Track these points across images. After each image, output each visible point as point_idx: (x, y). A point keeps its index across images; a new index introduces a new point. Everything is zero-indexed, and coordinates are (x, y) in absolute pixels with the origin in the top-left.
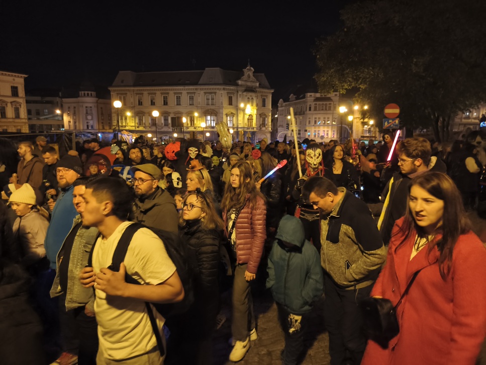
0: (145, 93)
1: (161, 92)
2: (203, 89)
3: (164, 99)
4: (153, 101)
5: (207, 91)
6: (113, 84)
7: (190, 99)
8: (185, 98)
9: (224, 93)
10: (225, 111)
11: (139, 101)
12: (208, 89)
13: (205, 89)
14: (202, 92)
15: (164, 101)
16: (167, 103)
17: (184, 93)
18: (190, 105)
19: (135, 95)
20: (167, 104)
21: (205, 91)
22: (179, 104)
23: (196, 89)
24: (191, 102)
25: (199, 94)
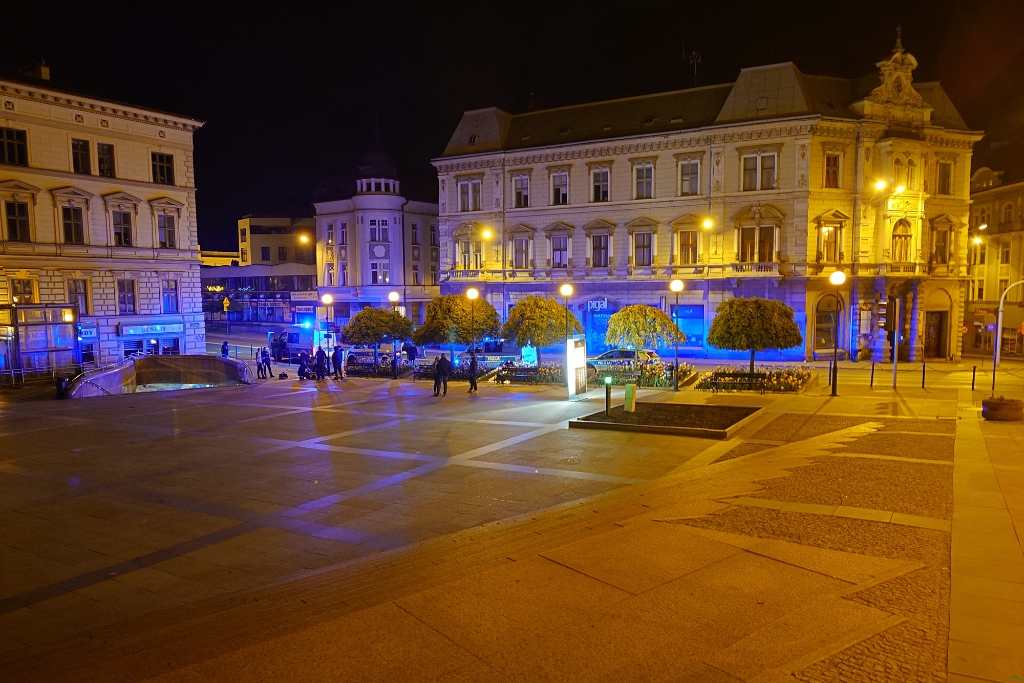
0: (539, 168)
1: (587, 160)
2: (732, 137)
3: (595, 181)
4: (562, 191)
5: (750, 143)
6: (446, 152)
7: (683, 174)
8: (666, 174)
9: (812, 143)
10: (815, 209)
11: (519, 195)
12: (750, 136)
13: (741, 136)
14: (730, 147)
15: (597, 188)
16: (605, 194)
17: (666, 157)
18: (683, 194)
19: (508, 176)
20: (605, 199)
21: (742, 144)
22: (643, 194)
23: (708, 140)
24: (686, 184)
25: (718, 154)
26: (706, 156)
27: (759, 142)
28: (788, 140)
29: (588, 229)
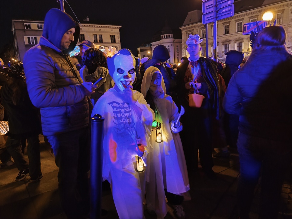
6: (184, 24)
11: (203, 35)
17: (246, 18)
22: (239, 31)
23: (260, 11)
29: (223, 43)
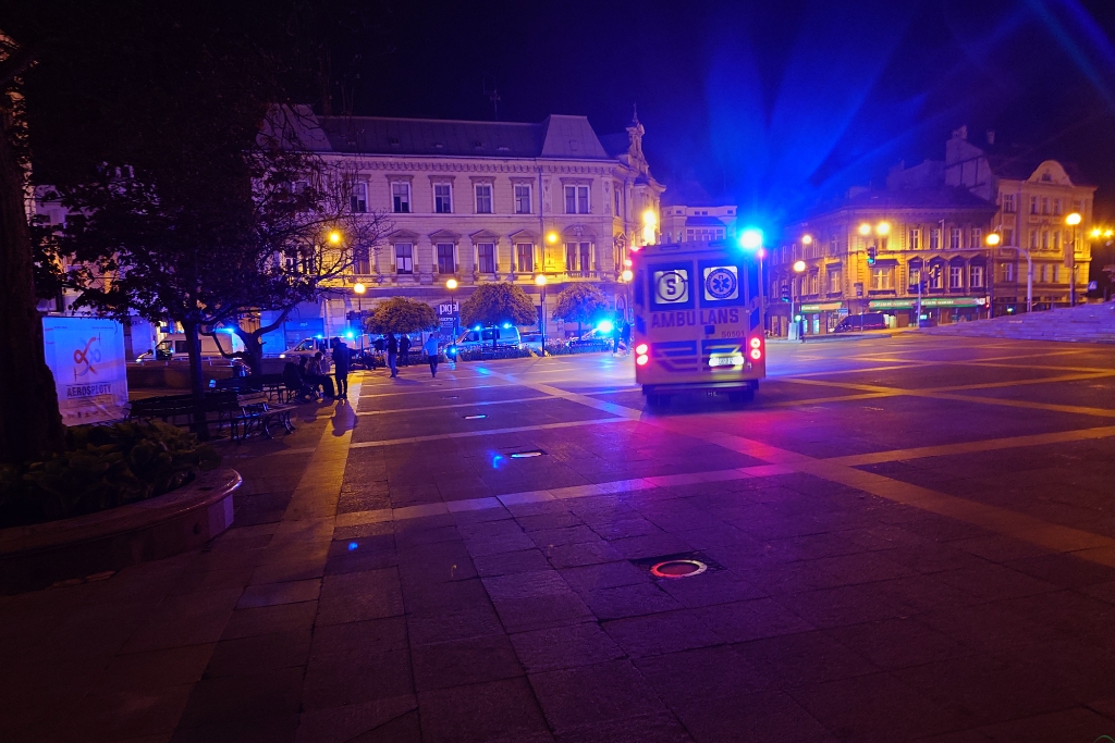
1: (429, 173)
2: (557, 169)
3: (437, 194)
5: (569, 175)
7: (518, 195)
8: (503, 194)
12: (570, 169)
13: (563, 169)
14: (555, 178)
15: (439, 200)
16: (447, 206)
17: (503, 178)
18: (518, 212)
20: (447, 211)
21: (563, 175)
23: (538, 169)
24: (521, 203)
25: (546, 181)
26: (536, 182)
27: (576, 176)
28: (596, 177)
